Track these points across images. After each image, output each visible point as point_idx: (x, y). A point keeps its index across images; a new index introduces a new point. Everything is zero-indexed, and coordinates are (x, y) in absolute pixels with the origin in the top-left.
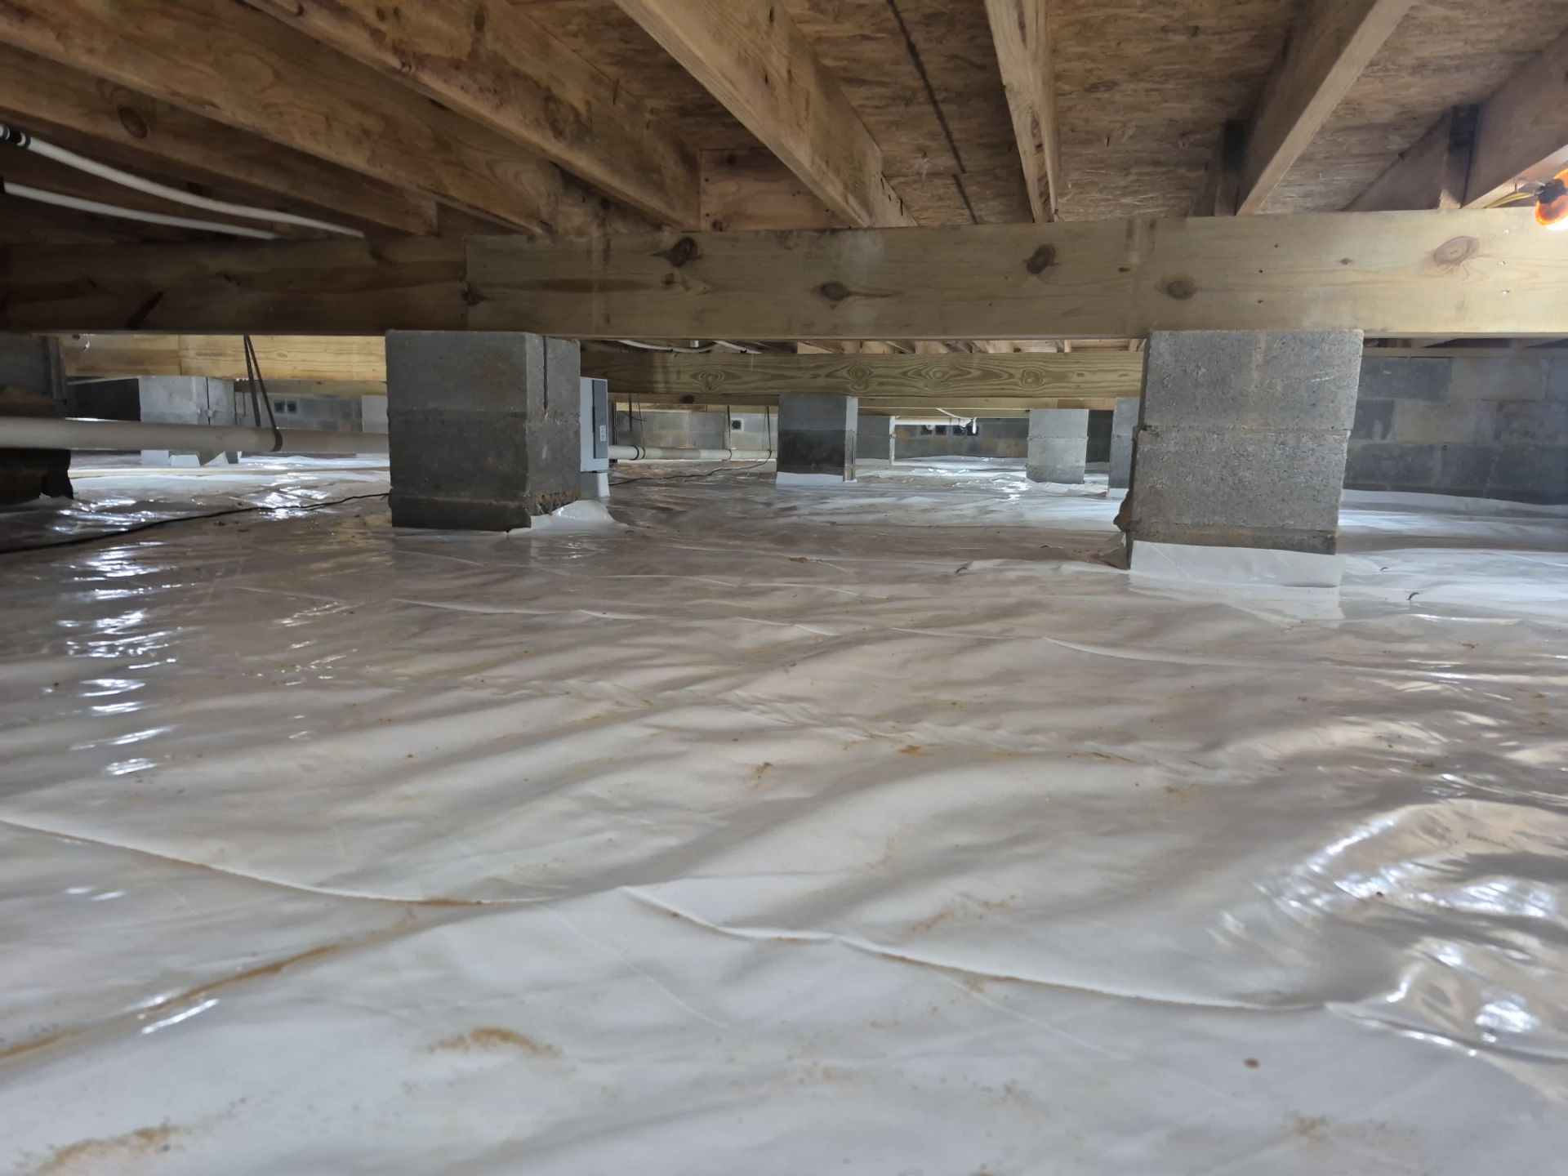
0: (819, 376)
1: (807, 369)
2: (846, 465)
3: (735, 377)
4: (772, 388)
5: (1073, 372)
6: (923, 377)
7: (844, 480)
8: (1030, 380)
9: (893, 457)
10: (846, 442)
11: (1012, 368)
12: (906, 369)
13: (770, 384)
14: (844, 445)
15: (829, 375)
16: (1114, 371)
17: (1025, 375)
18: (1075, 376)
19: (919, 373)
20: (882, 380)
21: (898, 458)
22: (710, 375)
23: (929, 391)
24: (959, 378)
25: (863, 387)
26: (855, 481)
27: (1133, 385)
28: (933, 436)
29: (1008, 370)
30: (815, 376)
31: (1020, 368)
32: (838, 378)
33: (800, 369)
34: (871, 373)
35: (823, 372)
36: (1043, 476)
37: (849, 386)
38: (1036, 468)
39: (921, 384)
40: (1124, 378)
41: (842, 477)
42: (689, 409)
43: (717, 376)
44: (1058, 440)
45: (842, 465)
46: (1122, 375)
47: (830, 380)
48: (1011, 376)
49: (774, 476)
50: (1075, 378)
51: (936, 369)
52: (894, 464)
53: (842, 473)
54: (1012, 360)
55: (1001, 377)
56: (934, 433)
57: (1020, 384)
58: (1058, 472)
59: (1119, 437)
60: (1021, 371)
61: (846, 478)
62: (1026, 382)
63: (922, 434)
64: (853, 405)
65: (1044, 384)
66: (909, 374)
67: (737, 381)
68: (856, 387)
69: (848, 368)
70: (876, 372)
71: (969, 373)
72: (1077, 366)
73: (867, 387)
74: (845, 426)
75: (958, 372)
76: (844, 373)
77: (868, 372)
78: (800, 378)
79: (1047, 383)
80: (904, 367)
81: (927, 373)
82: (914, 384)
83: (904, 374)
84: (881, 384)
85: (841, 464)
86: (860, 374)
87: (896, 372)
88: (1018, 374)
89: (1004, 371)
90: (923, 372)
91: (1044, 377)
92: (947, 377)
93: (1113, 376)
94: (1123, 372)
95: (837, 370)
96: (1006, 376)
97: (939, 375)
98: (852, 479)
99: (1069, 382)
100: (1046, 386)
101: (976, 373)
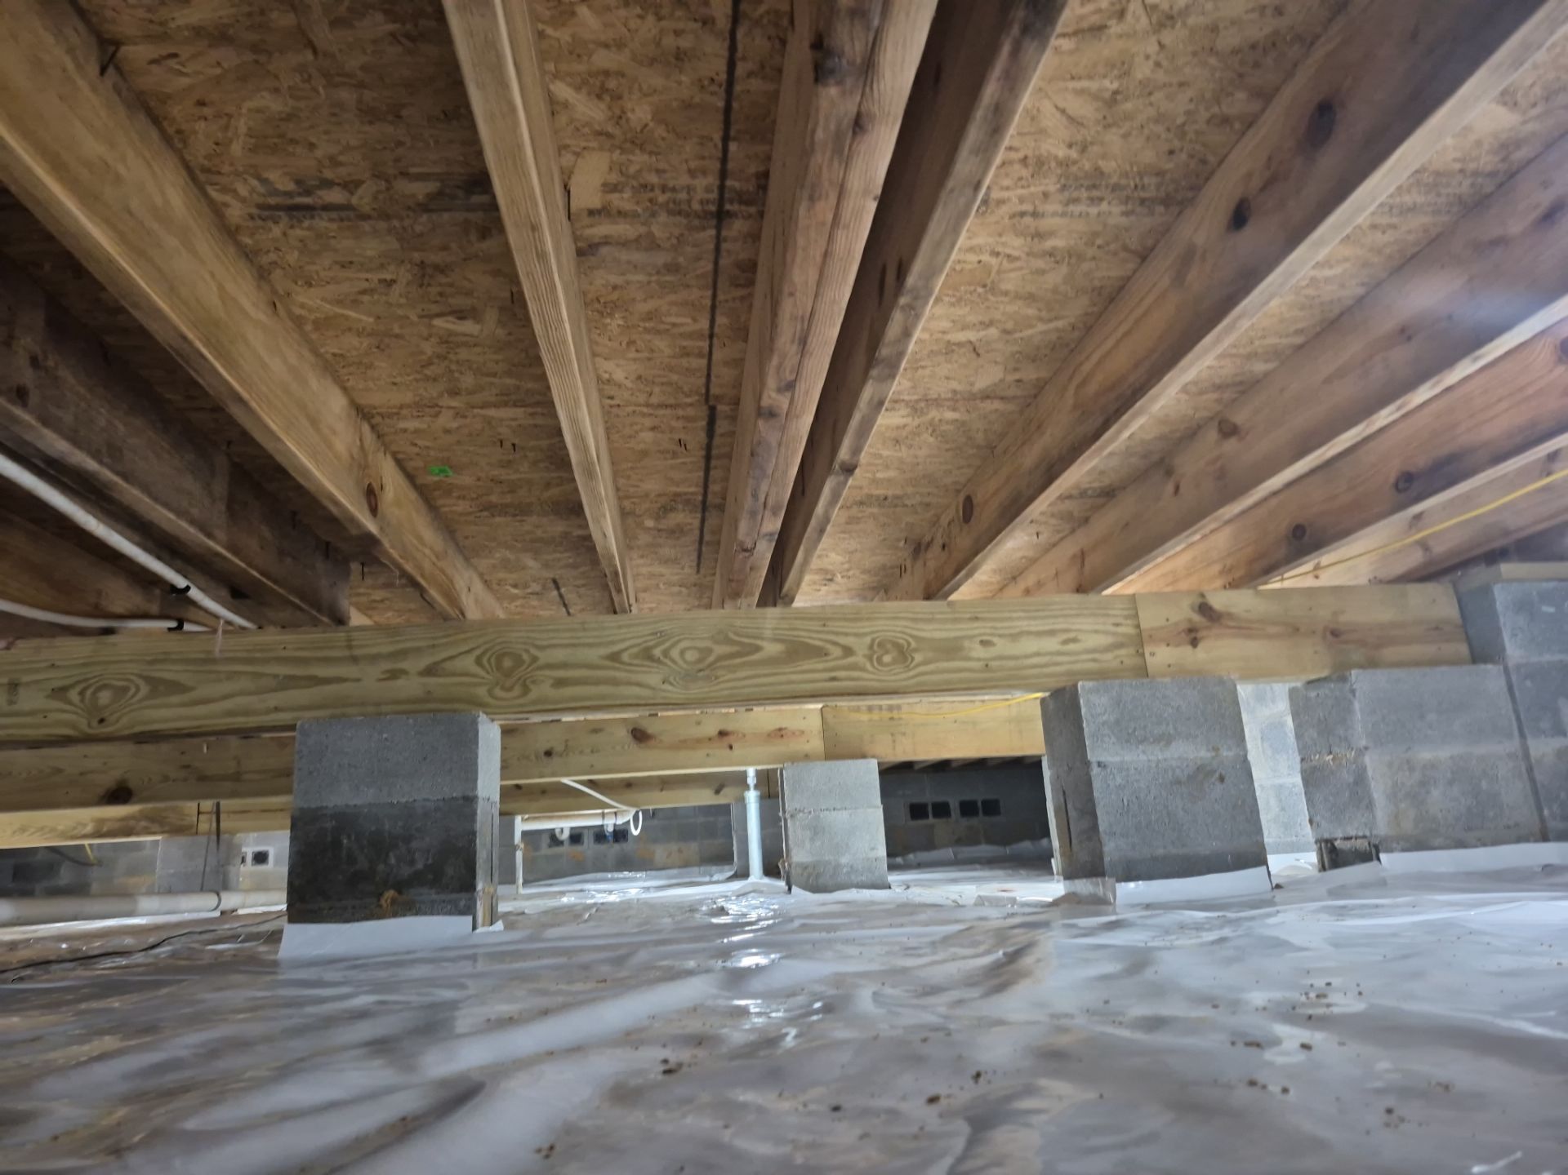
0: (404, 672)
1: (374, 658)
2: (480, 886)
3: (176, 687)
4: (277, 709)
5: (971, 638)
6: (658, 661)
7: (474, 928)
8: (887, 659)
9: (521, 881)
10: (478, 826)
11: (846, 634)
12: (616, 648)
13: (273, 700)
14: (474, 834)
15: (430, 671)
16: (1052, 633)
17: (875, 647)
18: (978, 646)
19: (647, 655)
20: (561, 673)
21: (526, 883)
22: (105, 687)
23: (674, 692)
24: (738, 661)
25: (517, 691)
26: (499, 926)
27: (1094, 660)
28: (566, 849)
29: (842, 640)
30: (394, 675)
31: (865, 634)
32: (454, 674)
33: (355, 660)
34: (535, 659)
35: (413, 665)
36: (821, 881)
37: (482, 692)
38: (806, 868)
39: (654, 679)
40: (1072, 647)
41: (470, 918)
42: (162, 832)
43: (125, 689)
44: (834, 813)
45: (469, 886)
46: (1066, 642)
47: (432, 681)
48: (848, 651)
49: (275, 937)
50: (979, 652)
51: (683, 645)
52: (522, 891)
53: (469, 910)
54: (846, 620)
55: (826, 655)
56: (566, 844)
57: (868, 666)
58: (845, 870)
59: (1099, 764)
60: (868, 640)
61: (480, 920)
62: (879, 660)
63: (550, 846)
64: (490, 734)
65: (918, 665)
66: (625, 657)
67: (186, 697)
68: (498, 692)
69: (478, 652)
70: (544, 657)
71: (758, 649)
72: (976, 624)
73: (526, 690)
74: (475, 787)
75: (734, 649)
76: (468, 663)
77: (525, 657)
78: (358, 680)
79: (925, 663)
80: (613, 643)
81: (666, 653)
82: (634, 677)
83: (615, 657)
84: (560, 683)
85: (467, 885)
86: (507, 663)
87: (593, 655)
88: (861, 646)
89: (835, 644)
90: (657, 652)
91: (916, 650)
92: (711, 659)
93: (1051, 644)
94: (1072, 635)
95: (451, 658)
96: (836, 652)
97: (691, 656)
98: (492, 924)
99: (969, 659)
100: (922, 669)
101: (772, 649)
